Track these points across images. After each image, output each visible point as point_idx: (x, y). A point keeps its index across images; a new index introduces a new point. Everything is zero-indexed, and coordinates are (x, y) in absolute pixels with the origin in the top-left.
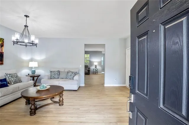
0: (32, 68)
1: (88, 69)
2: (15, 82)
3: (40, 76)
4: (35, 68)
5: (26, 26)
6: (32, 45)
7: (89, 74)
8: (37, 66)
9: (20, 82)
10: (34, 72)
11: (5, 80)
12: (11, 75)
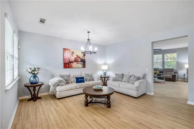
0: (103, 70)
1: (173, 74)
2: (90, 80)
3: (109, 77)
4: (106, 70)
5: (89, 40)
6: (90, 53)
7: (175, 81)
8: (107, 69)
9: (93, 81)
10: (105, 74)
11: (83, 78)
12: (88, 75)
